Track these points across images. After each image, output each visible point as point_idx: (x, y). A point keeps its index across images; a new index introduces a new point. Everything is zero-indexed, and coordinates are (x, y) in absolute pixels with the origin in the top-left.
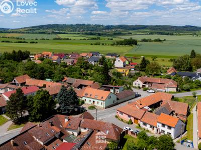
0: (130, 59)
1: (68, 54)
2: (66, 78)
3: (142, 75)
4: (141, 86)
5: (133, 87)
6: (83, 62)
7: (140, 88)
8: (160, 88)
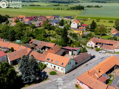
0: (81, 21)
1: (37, 17)
2: (32, 40)
3: (93, 37)
4: (93, 46)
5: (87, 47)
6: (47, 24)
7: (92, 48)
8: (110, 49)
